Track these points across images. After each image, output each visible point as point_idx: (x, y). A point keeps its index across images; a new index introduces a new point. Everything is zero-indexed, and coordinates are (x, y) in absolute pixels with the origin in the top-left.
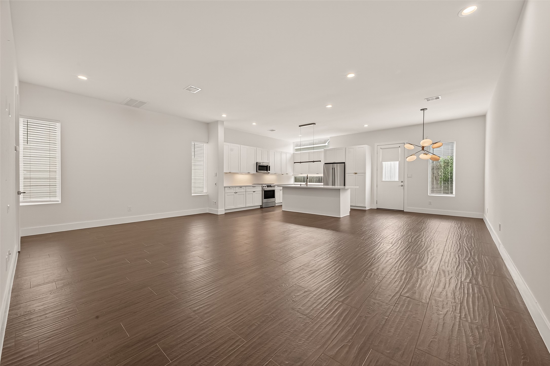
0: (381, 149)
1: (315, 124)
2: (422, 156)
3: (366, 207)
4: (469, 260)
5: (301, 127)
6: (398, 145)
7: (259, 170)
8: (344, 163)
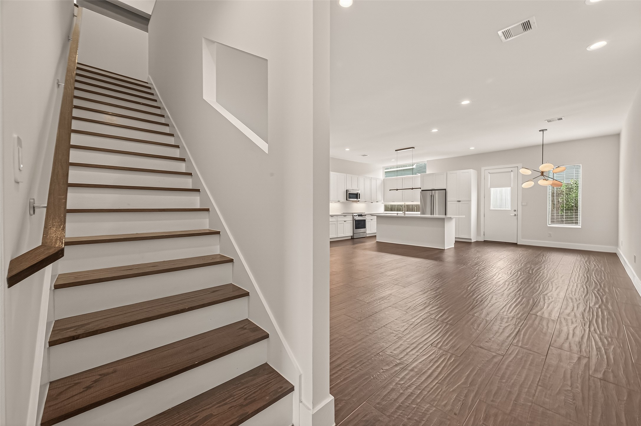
0: (489, 174)
1: (414, 148)
2: (541, 182)
3: (471, 239)
4: (599, 290)
5: (398, 151)
6: (510, 170)
7: (349, 198)
8: (445, 190)
